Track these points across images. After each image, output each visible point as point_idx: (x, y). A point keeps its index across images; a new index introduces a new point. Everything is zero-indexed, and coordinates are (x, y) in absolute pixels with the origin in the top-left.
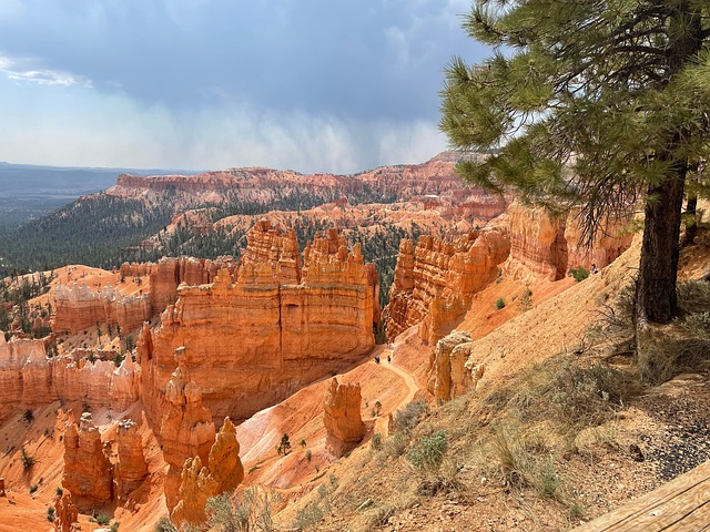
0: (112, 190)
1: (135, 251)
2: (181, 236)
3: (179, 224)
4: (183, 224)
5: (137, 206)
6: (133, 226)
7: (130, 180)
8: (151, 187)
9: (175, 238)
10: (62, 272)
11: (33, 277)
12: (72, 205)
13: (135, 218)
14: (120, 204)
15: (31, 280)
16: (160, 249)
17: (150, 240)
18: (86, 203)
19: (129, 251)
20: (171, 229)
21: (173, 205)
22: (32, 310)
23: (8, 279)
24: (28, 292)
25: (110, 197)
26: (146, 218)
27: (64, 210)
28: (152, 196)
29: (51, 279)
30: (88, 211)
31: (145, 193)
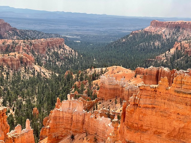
0: (147, 29)
1: (152, 61)
2: (178, 55)
3: (177, 48)
4: (179, 49)
5: (158, 37)
6: (155, 48)
7: (157, 23)
8: (167, 27)
9: (174, 56)
10: (110, 69)
11: (98, 70)
12: (128, 36)
13: (157, 43)
14: (150, 36)
15: (97, 71)
16: (165, 61)
17: (160, 56)
18: (135, 35)
19: (149, 61)
20: (172, 51)
21: (178, 37)
22: (94, 86)
23: (88, 70)
24: (95, 77)
25: (146, 32)
26: (162, 44)
27: (124, 38)
28: (167, 32)
29: (105, 72)
30: (135, 39)
31: (163, 30)
